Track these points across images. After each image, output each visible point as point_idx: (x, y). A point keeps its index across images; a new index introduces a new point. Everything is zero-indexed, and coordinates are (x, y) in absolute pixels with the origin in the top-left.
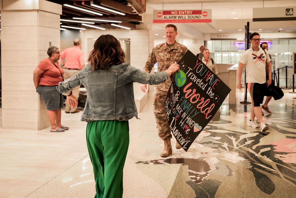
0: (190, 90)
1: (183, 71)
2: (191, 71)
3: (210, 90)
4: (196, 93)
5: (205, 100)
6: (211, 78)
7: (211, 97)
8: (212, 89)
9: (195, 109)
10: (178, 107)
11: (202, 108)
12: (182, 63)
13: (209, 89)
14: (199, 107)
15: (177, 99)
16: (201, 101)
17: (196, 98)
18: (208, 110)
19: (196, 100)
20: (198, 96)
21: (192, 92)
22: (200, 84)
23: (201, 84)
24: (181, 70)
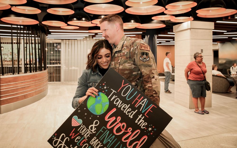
0: (114, 119)
1: (105, 94)
2: (114, 94)
3: (140, 119)
4: (121, 122)
5: (132, 132)
6: (143, 103)
7: (142, 128)
8: (143, 117)
9: (119, 142)
10: (94, 141)
11: (128, 141)
12: (104, 84)
13: (140, 117)
14: (125, 140)
15: (93, 131)
16: (128, 132)
17: (122, 128)
18: (137, 144)
19: (121, 130)
20: (124, 126)
21: (115, 121)
22: (126, 111)
23: (128, 110)
24: (103, 92)
